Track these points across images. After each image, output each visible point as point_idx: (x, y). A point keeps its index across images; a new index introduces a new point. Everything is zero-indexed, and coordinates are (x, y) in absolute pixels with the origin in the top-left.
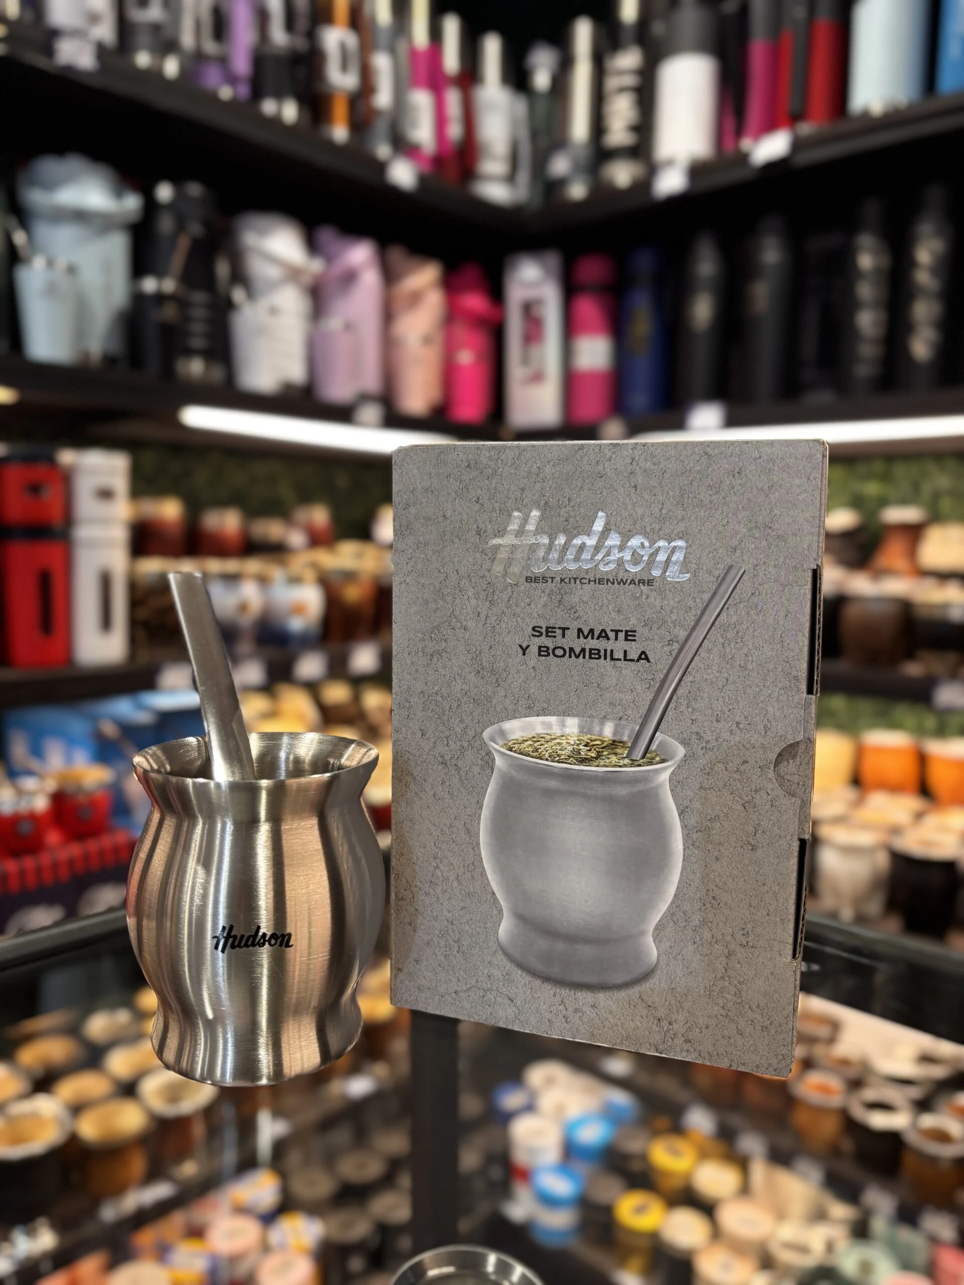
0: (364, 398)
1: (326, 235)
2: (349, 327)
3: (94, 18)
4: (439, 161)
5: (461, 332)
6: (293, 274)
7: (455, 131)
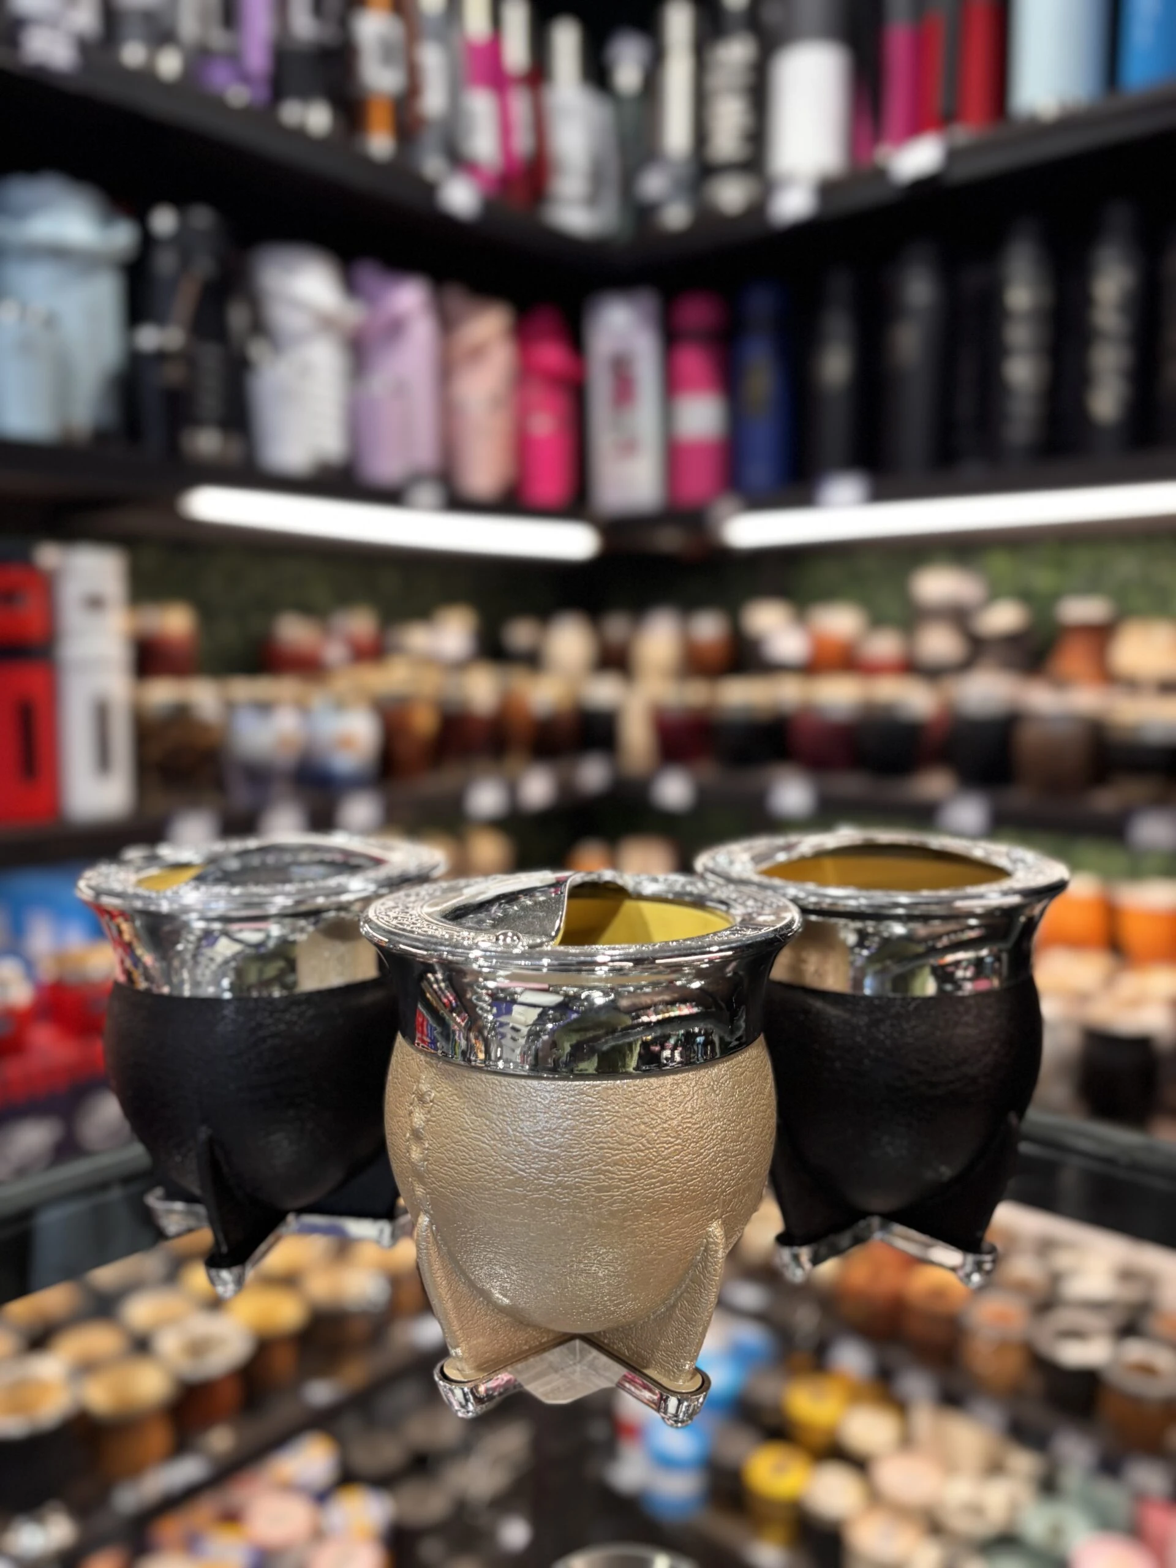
0: (418, 477)
1: (368, 273)
2: (400, 390)
3: (72, 1)
4: (505, 182)
5: (537, 393)
6: (326, 323)
7: (523, 142)
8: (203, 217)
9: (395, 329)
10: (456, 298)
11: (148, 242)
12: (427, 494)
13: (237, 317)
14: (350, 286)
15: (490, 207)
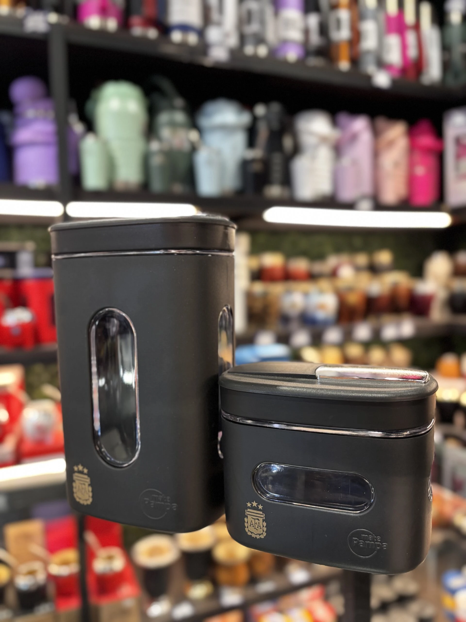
0: (364, 197)
1: (343, 118)
2: (355, 163)
3: (226, 35)
4: (404, 70)
5: (418, 157)
6: (324, 139)
7: (412, 53)
8: (276, 107)
9: (354, 138)
10: (381, 122)
11: (255, 119)
12: (366, 204)
13: (288, 142)
14: (335, 123)
15: (394, 82)
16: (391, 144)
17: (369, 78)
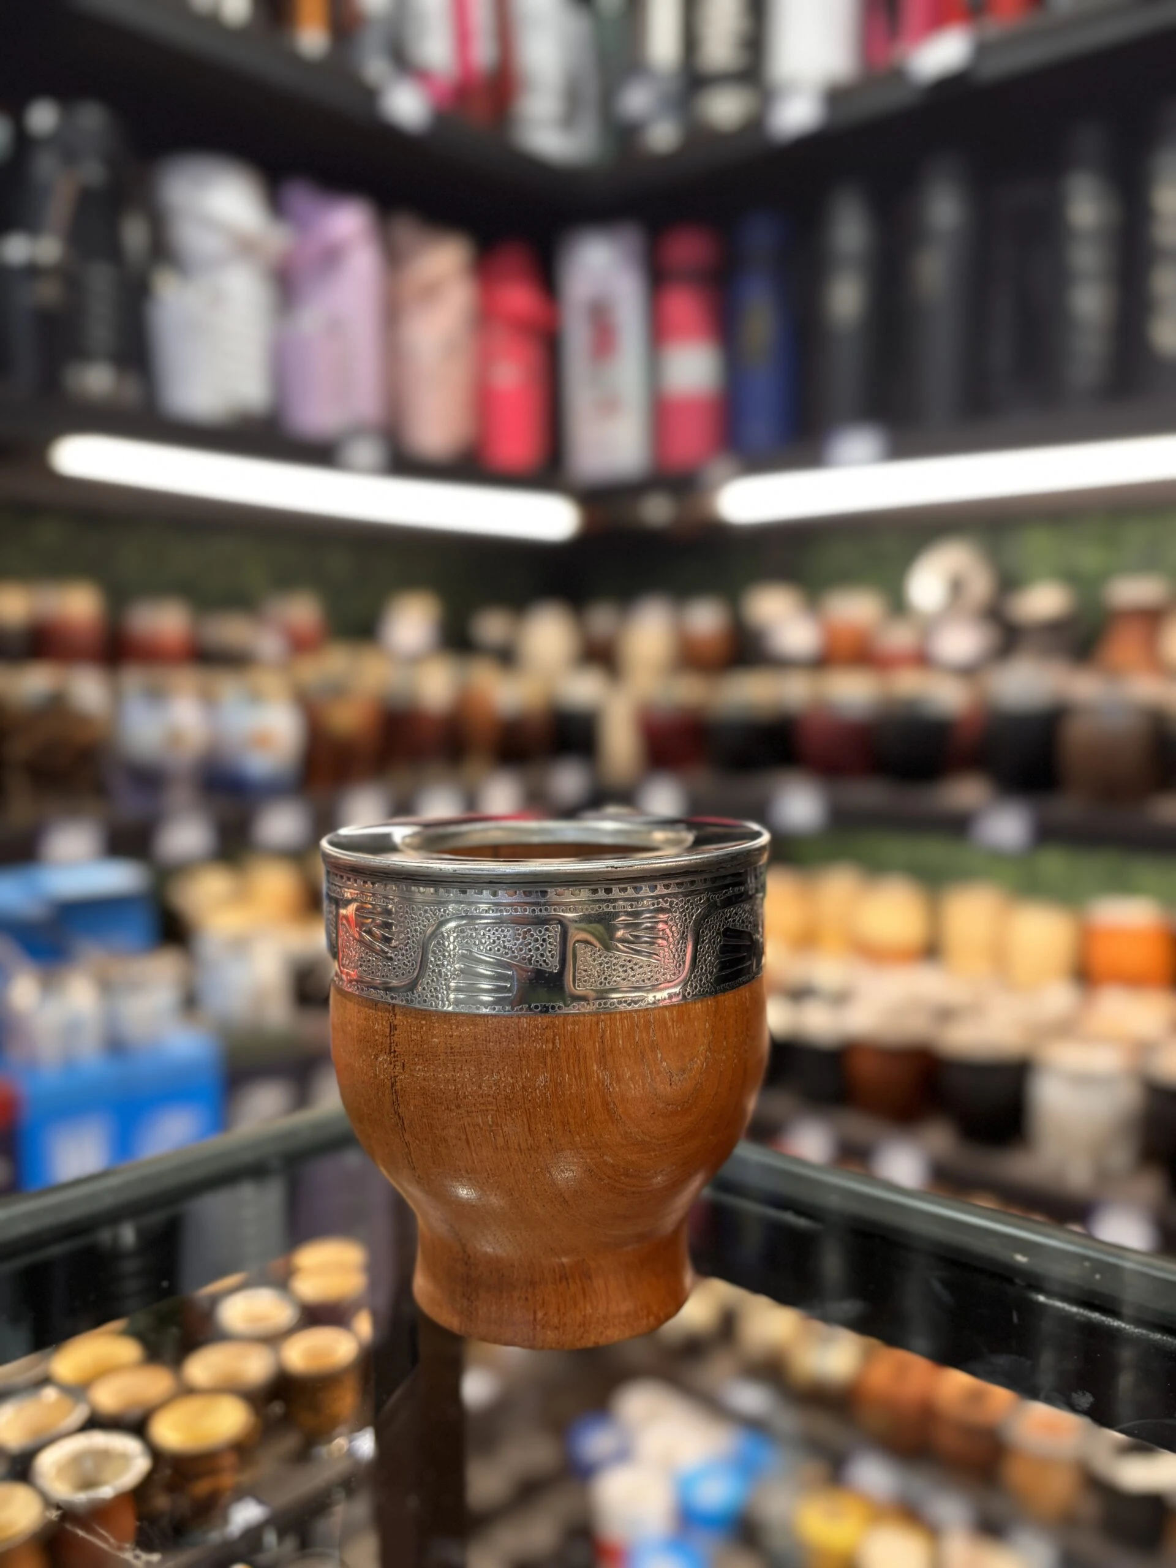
1: (299, 195)
2: (335, 327)
4: (462, 95)
5: (502, 340)
6: (243, 245)
7: (483, 53)
8: (93, 117)
9: (331, 257)
10: (406, 229)
11: (23, 142)
12: (366, 451)
13: (134, 235)
14: (276, 205)
15: (442, 118)
16: (431, 292)
17: (370, 95)
